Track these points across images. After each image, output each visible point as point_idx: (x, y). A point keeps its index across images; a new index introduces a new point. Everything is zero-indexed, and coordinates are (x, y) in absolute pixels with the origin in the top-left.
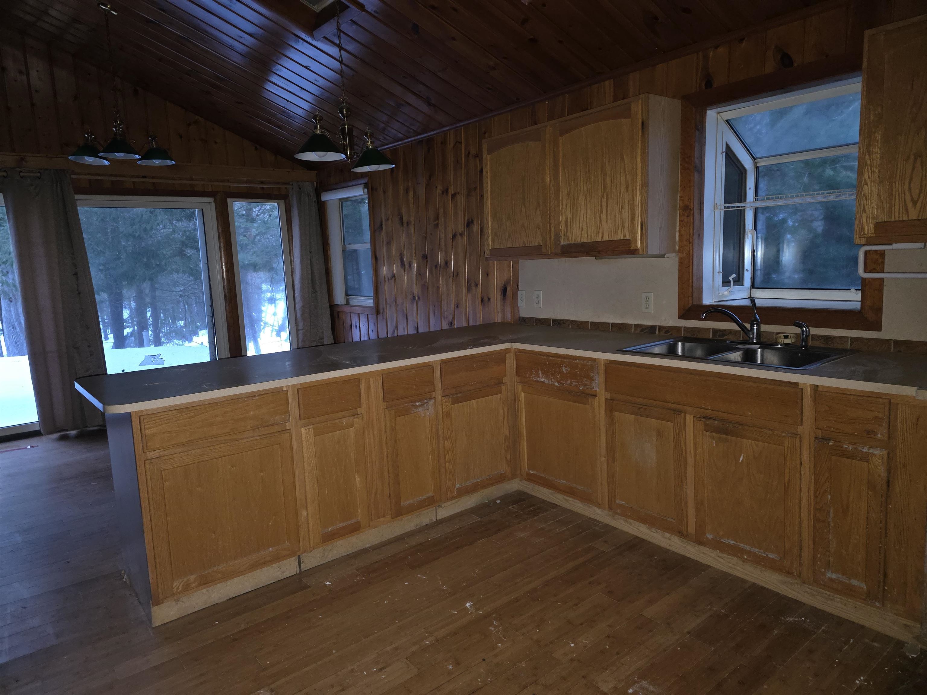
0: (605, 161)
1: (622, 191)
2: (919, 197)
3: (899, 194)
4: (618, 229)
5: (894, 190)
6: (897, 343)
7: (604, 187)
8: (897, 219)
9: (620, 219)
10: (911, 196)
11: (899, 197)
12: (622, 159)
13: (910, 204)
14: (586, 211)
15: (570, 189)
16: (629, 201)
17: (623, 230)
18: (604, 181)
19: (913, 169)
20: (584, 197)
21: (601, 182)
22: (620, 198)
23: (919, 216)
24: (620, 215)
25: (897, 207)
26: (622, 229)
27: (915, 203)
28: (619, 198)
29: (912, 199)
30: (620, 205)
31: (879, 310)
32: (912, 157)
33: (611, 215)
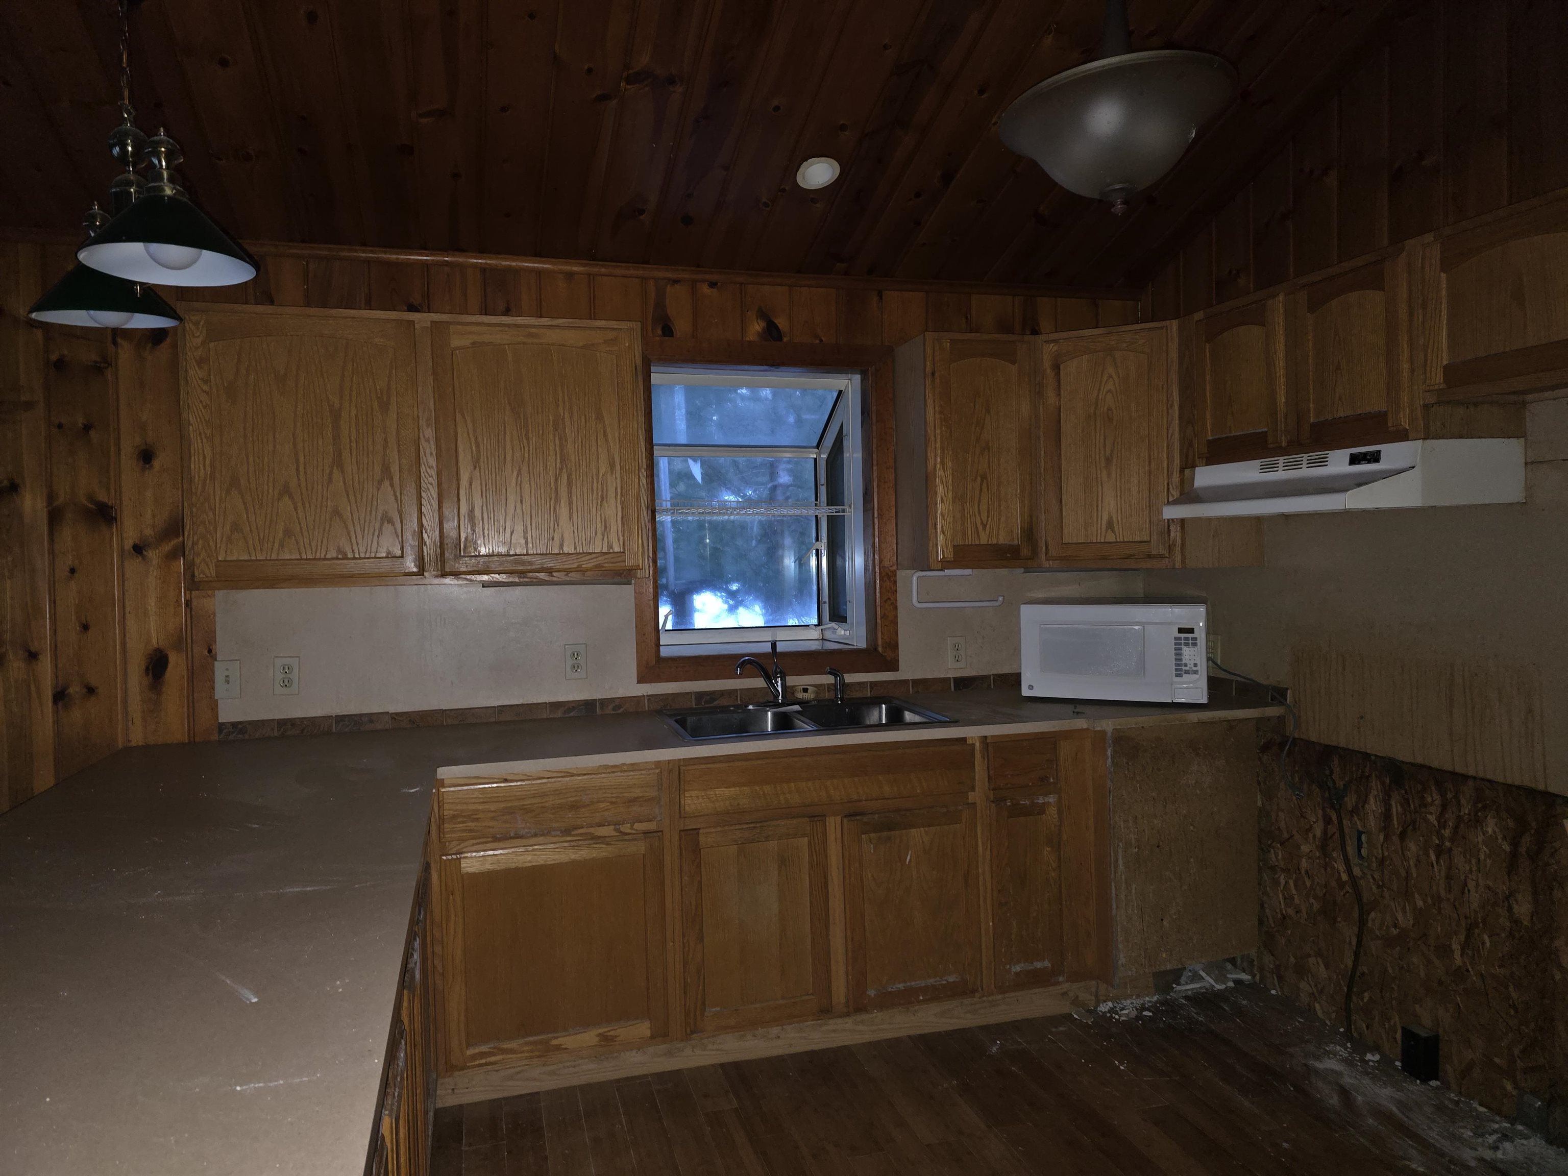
0: (562, 414)
1: (602, 471)
2: (987, 521)
3: (970, 516)
4: (596, 534)
5: (966, 511)
6: (916, 682)
7: (563, 460)
8: (970, 543)
9: (599, 519)
10: (981, 519)
11: (971, 519)
12: (600, 418)
13: (980, 528)
14: (521, 496)
15: (478, 451)
16: (616, 488)
17: (606, 537)
18: (562, 450)
19: (981, 490)
20: (515, 473)
21: (555, 450)
22: (597, 483)
23: (988, 541)
24: (598, 512)
25: (969, 529)
26: (603, 535)
27: (984, 526)
28: (595, 481)
29: (982, 522)
30: (598, 494)
31: (894, 646)
32: (979, 479)
33: (579, 509)
